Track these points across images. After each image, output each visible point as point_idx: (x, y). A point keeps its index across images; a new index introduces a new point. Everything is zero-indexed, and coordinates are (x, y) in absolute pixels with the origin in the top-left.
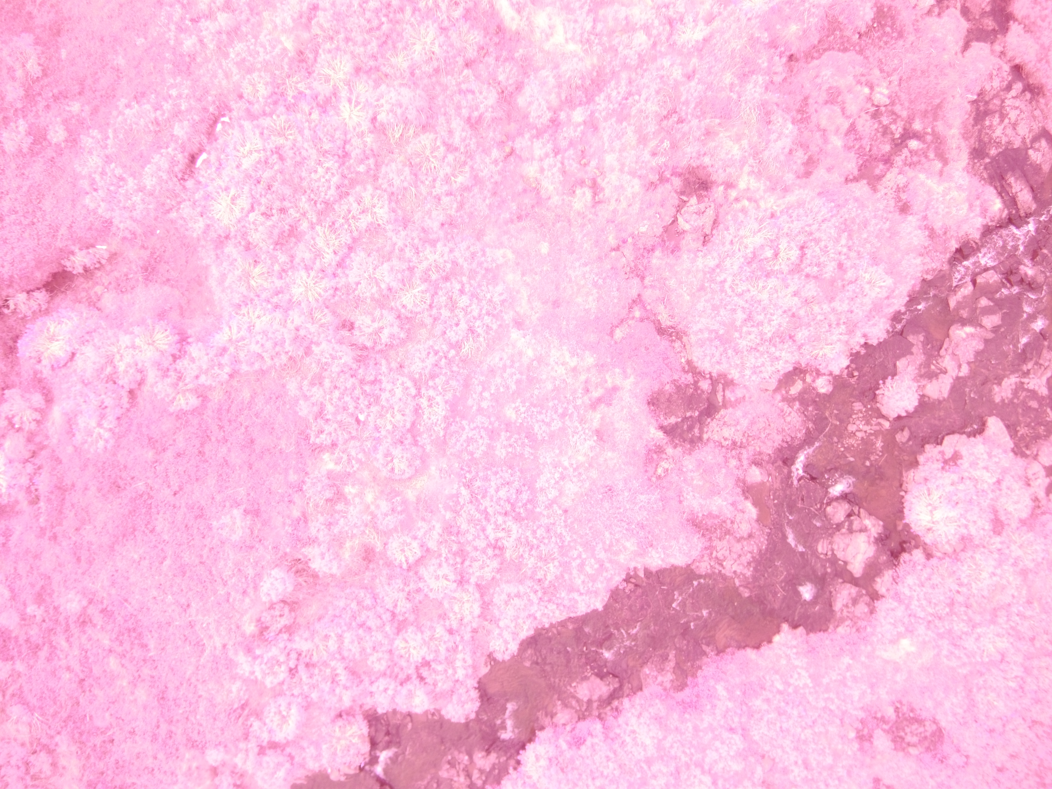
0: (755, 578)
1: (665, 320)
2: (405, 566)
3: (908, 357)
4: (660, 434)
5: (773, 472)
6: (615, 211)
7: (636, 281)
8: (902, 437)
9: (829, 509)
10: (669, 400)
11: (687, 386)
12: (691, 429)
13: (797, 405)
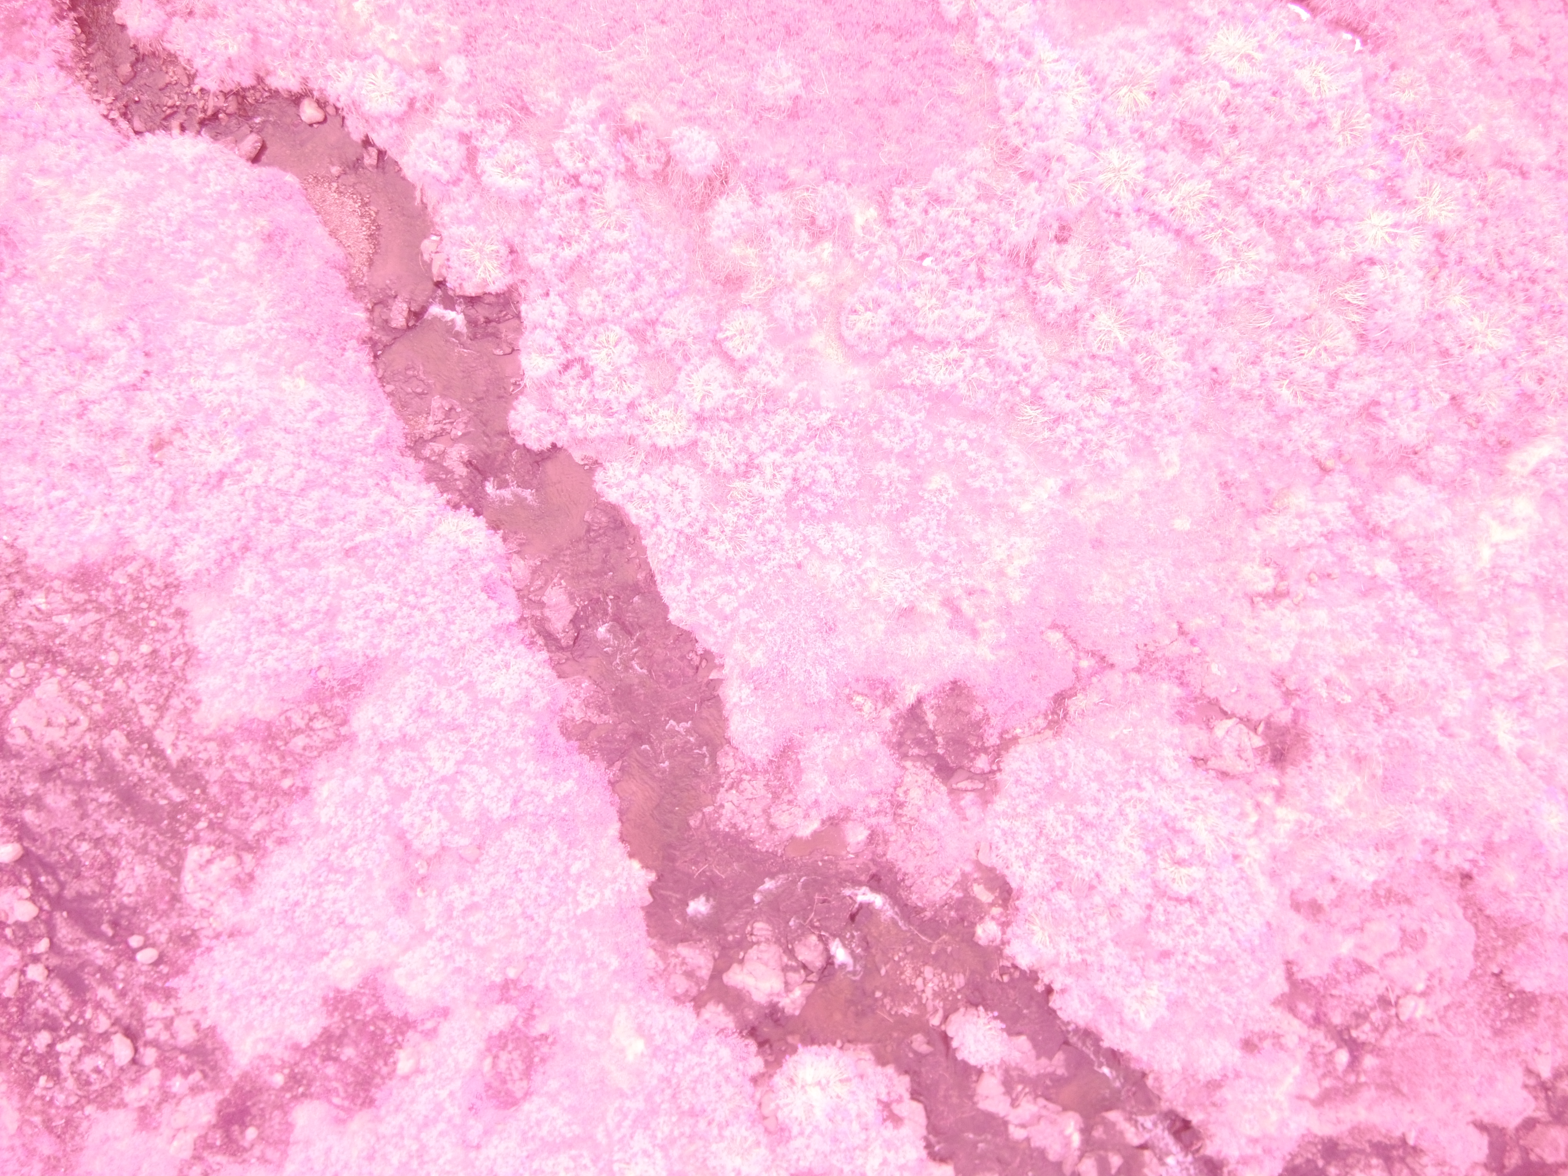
0: (715, 834)
1: (1077, 704)
2: (720, 336)
3: (1033, 1053)
4: (911, 699)
5: (860, 861)
6: (1240, 625)
7: (1135, 662)
8: (919, 1043)
9: (813, 939)
10: (959, 711)
11: (981, 737)
12: (919, 743)
13: (957, 895)
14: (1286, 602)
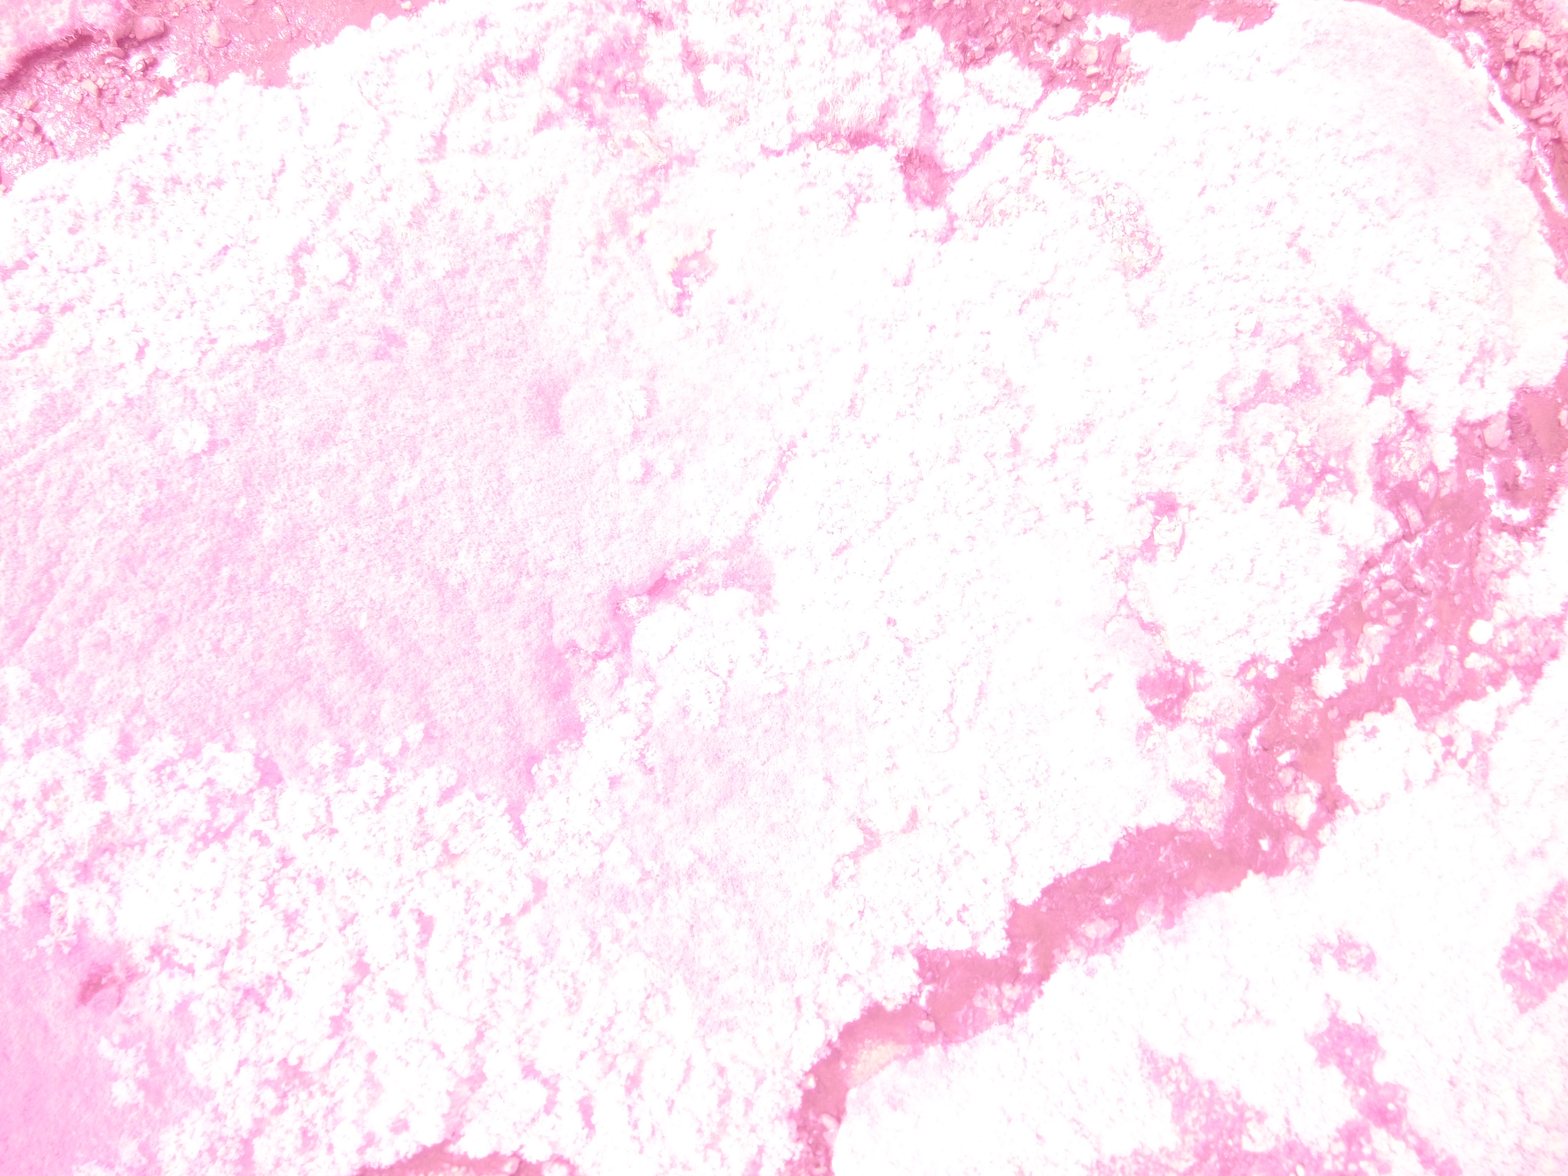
0: (1225, 833)
1: (1147, 617)
3: (1335, 649)
4: (1148, 714)
5: (1235, 745)
6: (1104, 527)
7: (1122, 584)
8: (1333, 715)
9: (1280, 775)
10: (1153, 685)
11: (1166, 673)
12: (1171, 709)
13: (1253, 688)
14: (1090, 502)
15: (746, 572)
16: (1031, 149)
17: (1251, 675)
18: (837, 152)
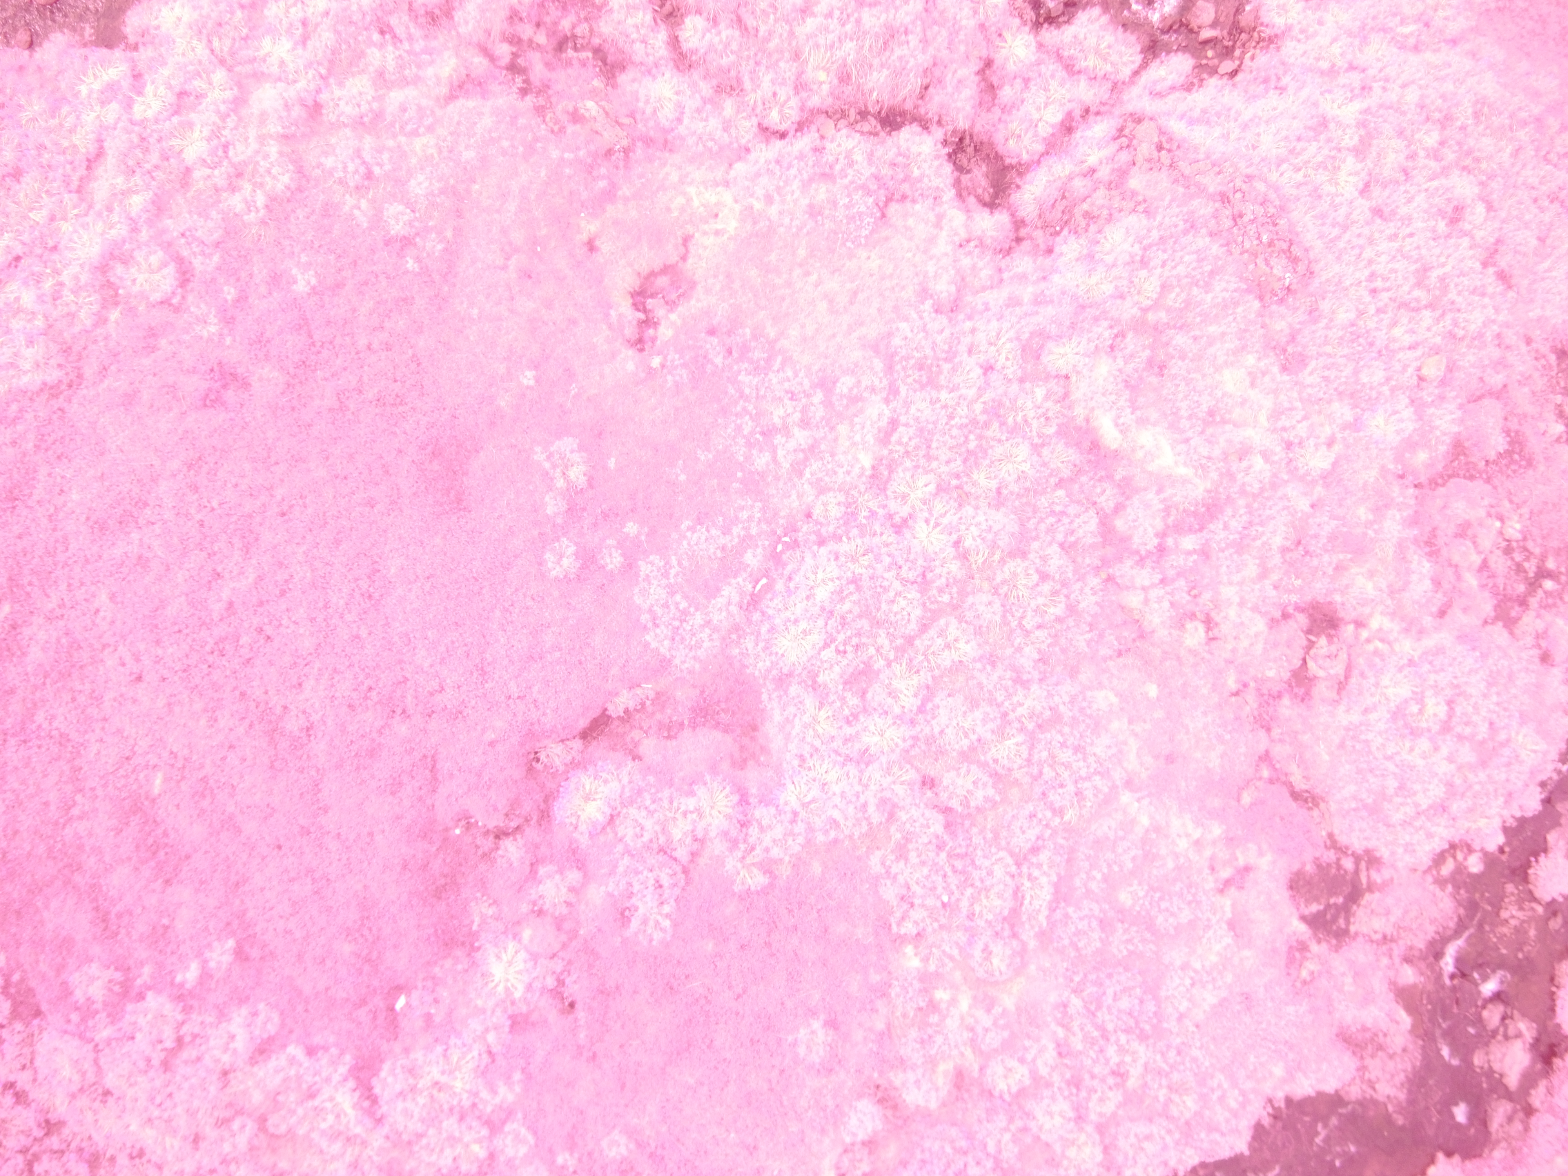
0: (1409, 1102)
1: (1298, 782)
2: (1007, 1097)
3: (1557, 829)
4: (1302, 926)
5: (1425, 971)
6: (1234, 651)
7: (1262, 733)
10: (1310, 884)
11: (1329, 865)
12: (1335, 919)
13: (1450, 888)
14: (1213, 614)
15: (723, 706)
16: (1127, 132)
17: (1448, 868)
18: (862, 133)
